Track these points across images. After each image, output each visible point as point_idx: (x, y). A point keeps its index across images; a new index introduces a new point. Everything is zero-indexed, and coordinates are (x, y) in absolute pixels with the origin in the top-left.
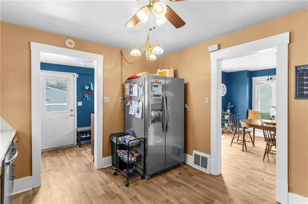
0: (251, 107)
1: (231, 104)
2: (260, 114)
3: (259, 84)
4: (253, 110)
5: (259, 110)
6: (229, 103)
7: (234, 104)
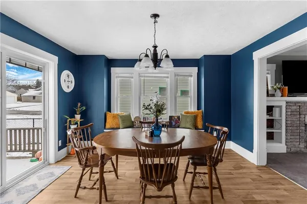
0: (109, 109)
1: (82, 106)
2: (121, 117)
3: (119, 77)
4: (112, 113)
5: (119, 112)
6: (79, 104)
7: (86, 105)
